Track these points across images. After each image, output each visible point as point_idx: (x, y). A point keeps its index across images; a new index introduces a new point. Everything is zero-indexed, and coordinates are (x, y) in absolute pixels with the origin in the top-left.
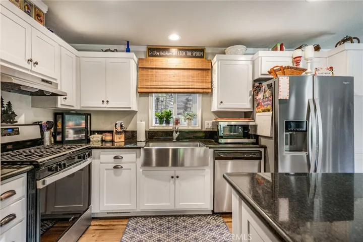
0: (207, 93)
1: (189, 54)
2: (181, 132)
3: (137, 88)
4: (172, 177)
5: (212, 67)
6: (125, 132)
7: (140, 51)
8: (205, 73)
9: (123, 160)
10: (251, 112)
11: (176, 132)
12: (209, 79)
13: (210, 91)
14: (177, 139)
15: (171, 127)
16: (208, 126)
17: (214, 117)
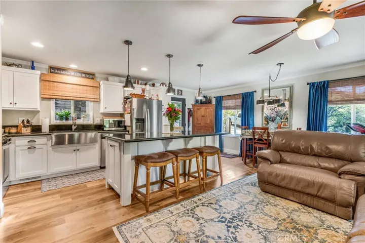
0: (97, 101)
1: (84, 75)
2: (78, 125)
3: (40, 94)
4: (75, 150)
5: (100, 86)
6: (31, 126)
7: (43, 68)
8: (95, 89)
9: (36, 143)
10: (123, 114)
11: (75, 126)
12: (98, 93)
13: (98, 100)
14: (75, 130)
15: (70, 122)
16: (97, 121)
17: (101, 116)
